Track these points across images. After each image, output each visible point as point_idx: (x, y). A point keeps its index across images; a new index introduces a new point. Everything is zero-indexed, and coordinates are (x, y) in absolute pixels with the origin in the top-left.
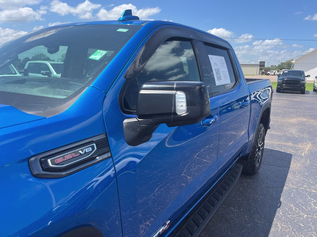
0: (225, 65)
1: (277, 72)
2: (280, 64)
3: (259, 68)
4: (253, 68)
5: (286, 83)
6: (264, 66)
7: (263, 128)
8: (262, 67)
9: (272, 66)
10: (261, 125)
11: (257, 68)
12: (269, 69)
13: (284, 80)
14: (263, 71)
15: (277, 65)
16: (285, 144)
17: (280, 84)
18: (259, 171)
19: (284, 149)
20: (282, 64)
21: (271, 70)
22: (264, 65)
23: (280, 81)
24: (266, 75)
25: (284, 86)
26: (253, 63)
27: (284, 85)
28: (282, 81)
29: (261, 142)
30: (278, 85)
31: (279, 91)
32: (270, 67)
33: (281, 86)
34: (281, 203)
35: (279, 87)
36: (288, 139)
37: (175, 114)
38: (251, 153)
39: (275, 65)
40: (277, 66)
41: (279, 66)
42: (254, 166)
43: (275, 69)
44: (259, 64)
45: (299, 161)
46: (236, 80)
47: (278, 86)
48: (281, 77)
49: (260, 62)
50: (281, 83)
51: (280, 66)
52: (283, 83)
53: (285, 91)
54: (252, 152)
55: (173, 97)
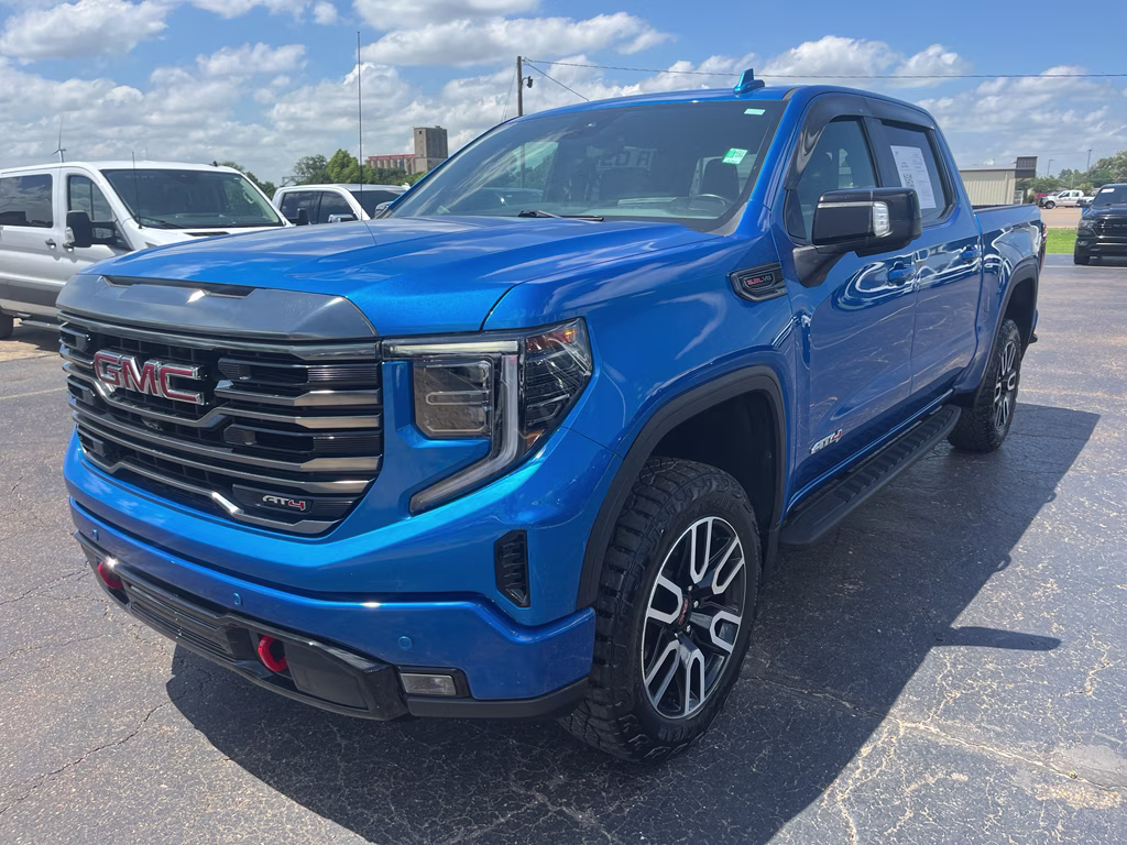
0: (924, 167)
1: (1081, 193)
2: (1094, 162)
3: (1013, 182)
4: (992, 183)
5: (1108, 231)
6: (1032, 173)
7: (1015, 332)
8: (1026, 180)
9: (1064, 173)
10: (1011, 322)
11: (1004, 182)
12: (1052, 186)
13: (1102, 221)
14: (1030, 192)
15: (1083, 170)
16: (1085, 394)
17: (1088, 233)
18: (1004, 446)
19: (1078, 405)
20: (1104, 163)
21: (1060, 189)
22: (1034, 171)
23: (1086, 223)
24: (1041, 206)
25: (1101, 241)
26: (990, 164)
27: (1101, 237)
28: (1095, 224)
29: (1009, 369)
30: (1081, 237)
31: (1082, 257)
32: (1057, 177)
33: (1090, 242)
34: (1054, 495)
35: (1082, 243)
36: (1095, 384)
37: (872, 234)
38: (980, 390)
39: (1076, 171)
40: (1084, 175)
41: (1093, 172)
42: (989, 427)
43: (1075, 185)
44: (1014, 167)
45: (1118, 428)
46: (948, 202)
47: (1078, 240)
48: (1092, 211)
49: (1019, 158)
50: (1089, 230)
51: (1095, 172)
52: (1100, 231)
53: (1104, 258)
54: (984, 388)
55: (869, 210)
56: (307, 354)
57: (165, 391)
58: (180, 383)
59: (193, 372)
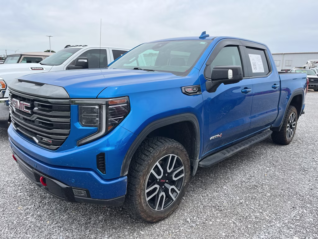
29: (293, 121)
37: (228, 78)
46: (270, 71)
56: (52, 102)
57: (23, 109)
58: (27, 108)
59: (29, 105)
